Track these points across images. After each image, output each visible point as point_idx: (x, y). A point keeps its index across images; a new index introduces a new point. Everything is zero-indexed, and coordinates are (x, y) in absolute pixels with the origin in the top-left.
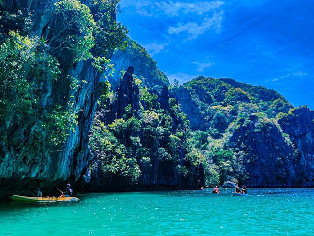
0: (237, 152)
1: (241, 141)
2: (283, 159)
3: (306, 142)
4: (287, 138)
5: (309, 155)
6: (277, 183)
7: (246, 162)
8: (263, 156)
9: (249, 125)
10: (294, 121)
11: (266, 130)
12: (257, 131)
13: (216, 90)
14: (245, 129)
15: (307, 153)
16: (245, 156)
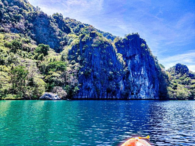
0: (73, 64)
1: (78, 54)
2: (115, 74)
3: (134, 62)
4: (120, 57)
5: (136, 73)
6: (107, 96)
7: (80, 74)
8: (97, 70)
9: (87, 40)
10: (127, 44)
11: (103, 47)
12: (94, 46)
13: (76, 27)
14: (84, 43)
15: (135, 71)
16: (80, 68)
